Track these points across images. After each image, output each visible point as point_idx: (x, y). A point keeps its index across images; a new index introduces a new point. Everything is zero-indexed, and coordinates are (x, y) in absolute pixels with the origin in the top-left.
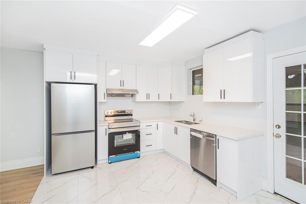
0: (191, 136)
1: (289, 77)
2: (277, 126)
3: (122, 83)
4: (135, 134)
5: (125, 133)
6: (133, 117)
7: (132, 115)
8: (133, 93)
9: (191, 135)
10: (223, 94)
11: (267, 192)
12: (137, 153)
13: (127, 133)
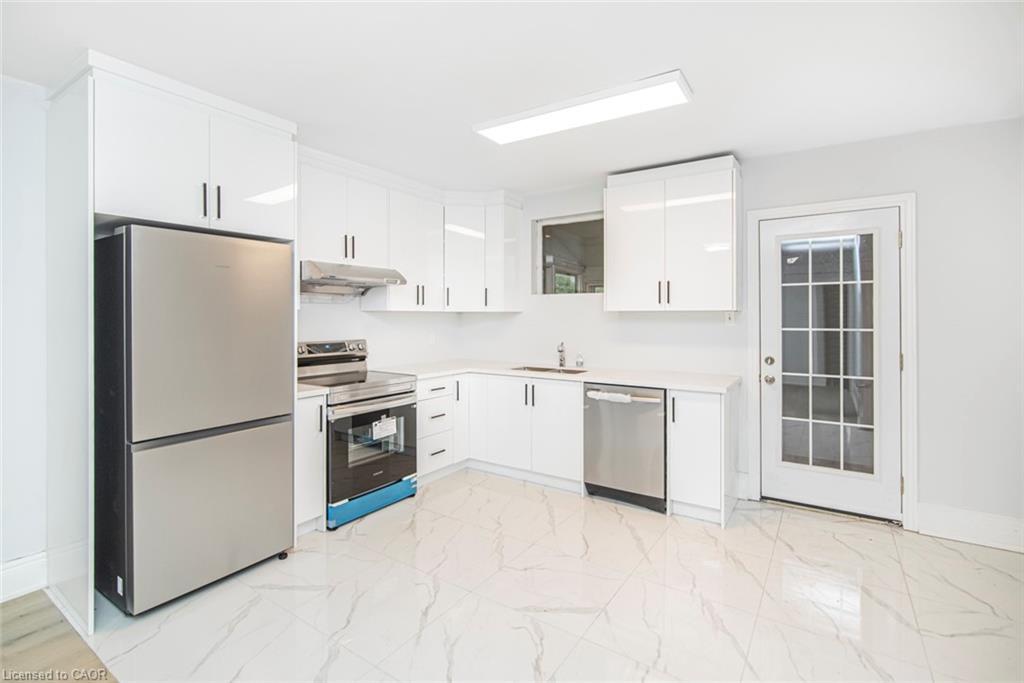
0: (585, 404)
1: (789, 261)
2: (769, 361)
3: (349, 246)
4: (402, 419)
5: (376, 416)
6: (371, 364)
7: (362, 358)
8: (368, 280)
9: (587, 400)
10: (665, 291)
11: (749, 500)
12: (410, 480)
13: (384, 416)
